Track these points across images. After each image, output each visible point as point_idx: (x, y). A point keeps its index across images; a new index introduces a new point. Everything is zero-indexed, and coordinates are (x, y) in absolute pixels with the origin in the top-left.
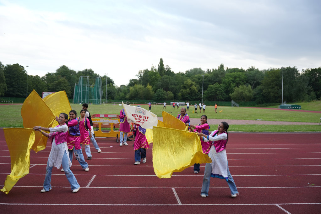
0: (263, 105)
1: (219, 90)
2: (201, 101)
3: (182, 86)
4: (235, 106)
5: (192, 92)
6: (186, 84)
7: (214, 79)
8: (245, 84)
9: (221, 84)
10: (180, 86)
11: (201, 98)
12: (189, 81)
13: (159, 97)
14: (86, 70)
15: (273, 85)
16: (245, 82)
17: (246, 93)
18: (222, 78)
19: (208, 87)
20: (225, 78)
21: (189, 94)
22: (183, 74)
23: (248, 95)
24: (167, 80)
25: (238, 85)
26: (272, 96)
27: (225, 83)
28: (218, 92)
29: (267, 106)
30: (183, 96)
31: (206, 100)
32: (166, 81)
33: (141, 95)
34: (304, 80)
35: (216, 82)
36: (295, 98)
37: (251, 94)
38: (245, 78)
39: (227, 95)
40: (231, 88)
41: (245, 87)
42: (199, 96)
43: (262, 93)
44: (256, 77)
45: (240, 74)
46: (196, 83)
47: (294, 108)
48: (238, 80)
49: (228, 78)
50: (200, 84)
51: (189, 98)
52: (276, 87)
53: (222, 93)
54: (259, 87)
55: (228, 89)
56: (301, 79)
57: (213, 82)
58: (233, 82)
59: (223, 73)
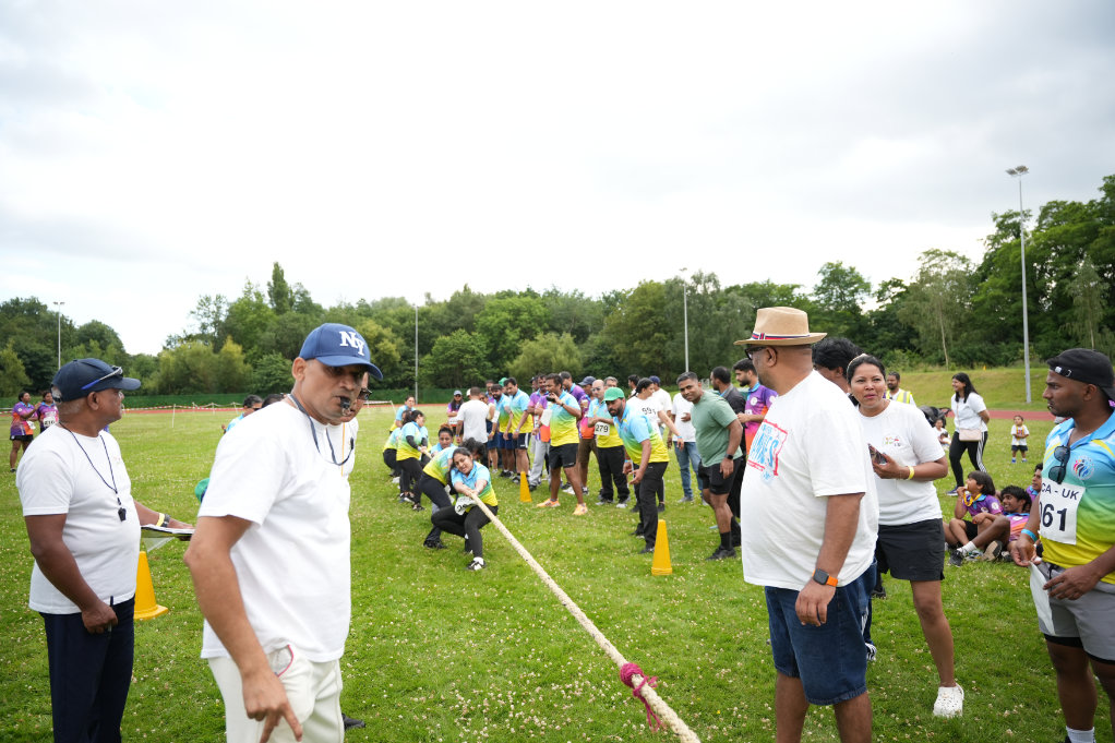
1: (468, 352)
2: (412, 388)
7: (451, 321)
8: (546, 331)
9: (475, 334)
11: (412, 381)
12: (371, 327)
13: (266, 381)
14: (16, 302)
15: (647, 330)
16: (546, 325)
17: (558, 356)
18: (476, 315)
19: (433, 344)
20: (486, 314)
22: (349, 309)
24: (296, 325)
25: (528, 334)
27: (486, 330)
28: (467, 356)
31: (428, 386)
32: (293, 329)
33: (201, 378)
35: (456, 329)
37: (575, 361)
38: (545, 315)
39: (494, 366)
40: (508, 345)
41: (552, 336)
42: (404, 375)
43: (609, 357)
44: (575, 312)
45: (529, 303)
46: (393, 331)
48: (525, 320)
49: (493, 314)
50: (406, 335)
52: (656, 335)
53: (479, 359)
54: (596, 339)
55: (496, 347)
57: (447, 329)
58: (513, 326)
59: (475, 302)
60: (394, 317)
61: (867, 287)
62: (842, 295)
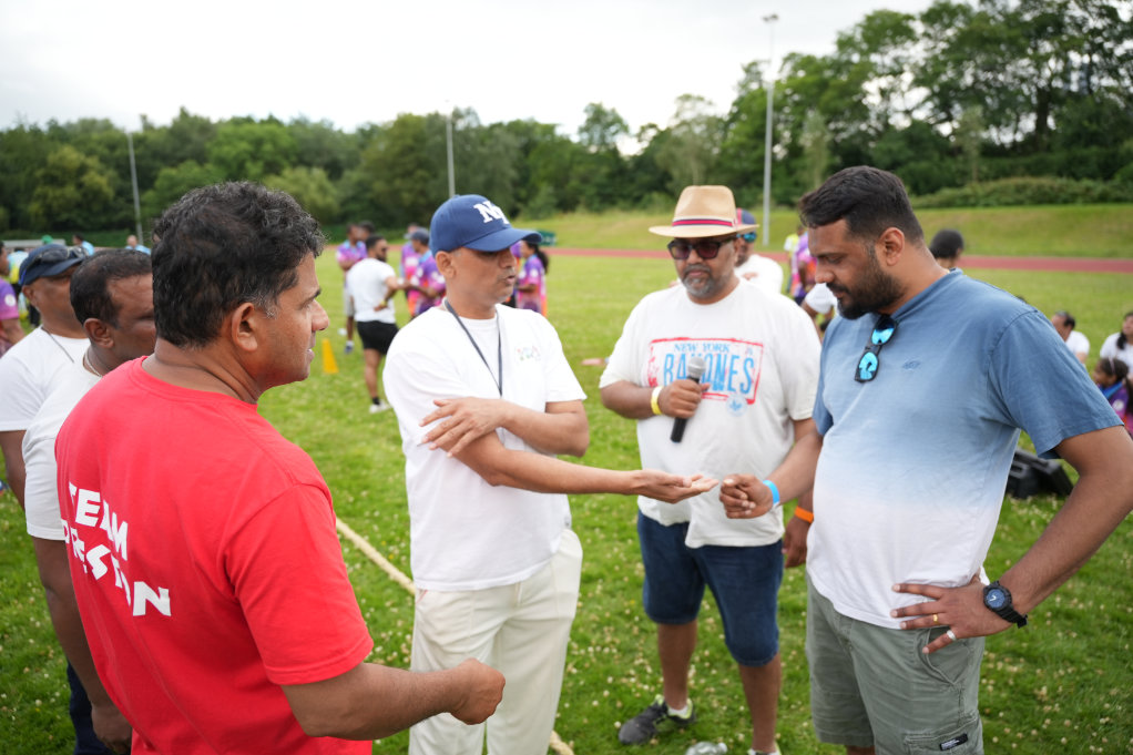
2: (134, 227)
3: (39, 173)
5: (92, 196)
6: (55, 167)
7: (175, 150)
9: (209, 166)
10: (31, 174)
11: (134, 221)
12: (71, 155)
15: (409, 167)
16: (294, 159)
17: (311, 194)
18: (207, 144)
19: (155, 178)
20: (219, 144)
21: (79, 205)
22: (36, 132)
23: (320, 202)
25: (272, 168)
26: (406, 202)
27: (221, 162)
30: (49, 213)
35: (182, 160)
37: (330, 200)
41: (301, 172)
42: (122, 214)
43: (368, 196)
46: (103, 160)
48: (269, 152)
49: (229, 143)
50: (118, 167)
51: (80, 221)
52: (420, 173)
54: (352, 176)
57: (174, 160)
58: (254, 157)
59: (204, 127)
60: (100, 143)
61: (625, 129)
62: (603, 137)
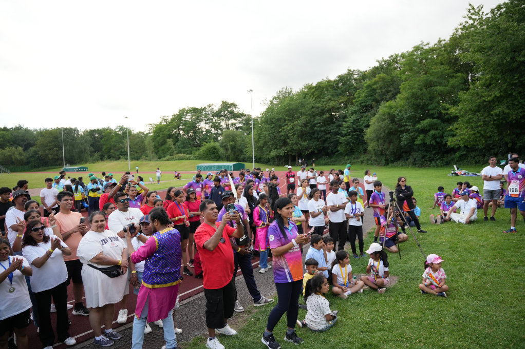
0: (40, 169)
4: (6, 172)
8: (12, 145)
15: (52, 146)
17: (15, 156)
23: (18, 158)
26: (51, 158)
29: (45, 170)
34: (86, 141)
36: (77, 160)
37: (23, 157)
38: (11, 138)
41: (13, 148)
43: (37, 156)
44: (26, 137)
45: (3, 134)
47: (81, 170)
52: (55, 148)
54: (32, 149)
56: (83, 139)
